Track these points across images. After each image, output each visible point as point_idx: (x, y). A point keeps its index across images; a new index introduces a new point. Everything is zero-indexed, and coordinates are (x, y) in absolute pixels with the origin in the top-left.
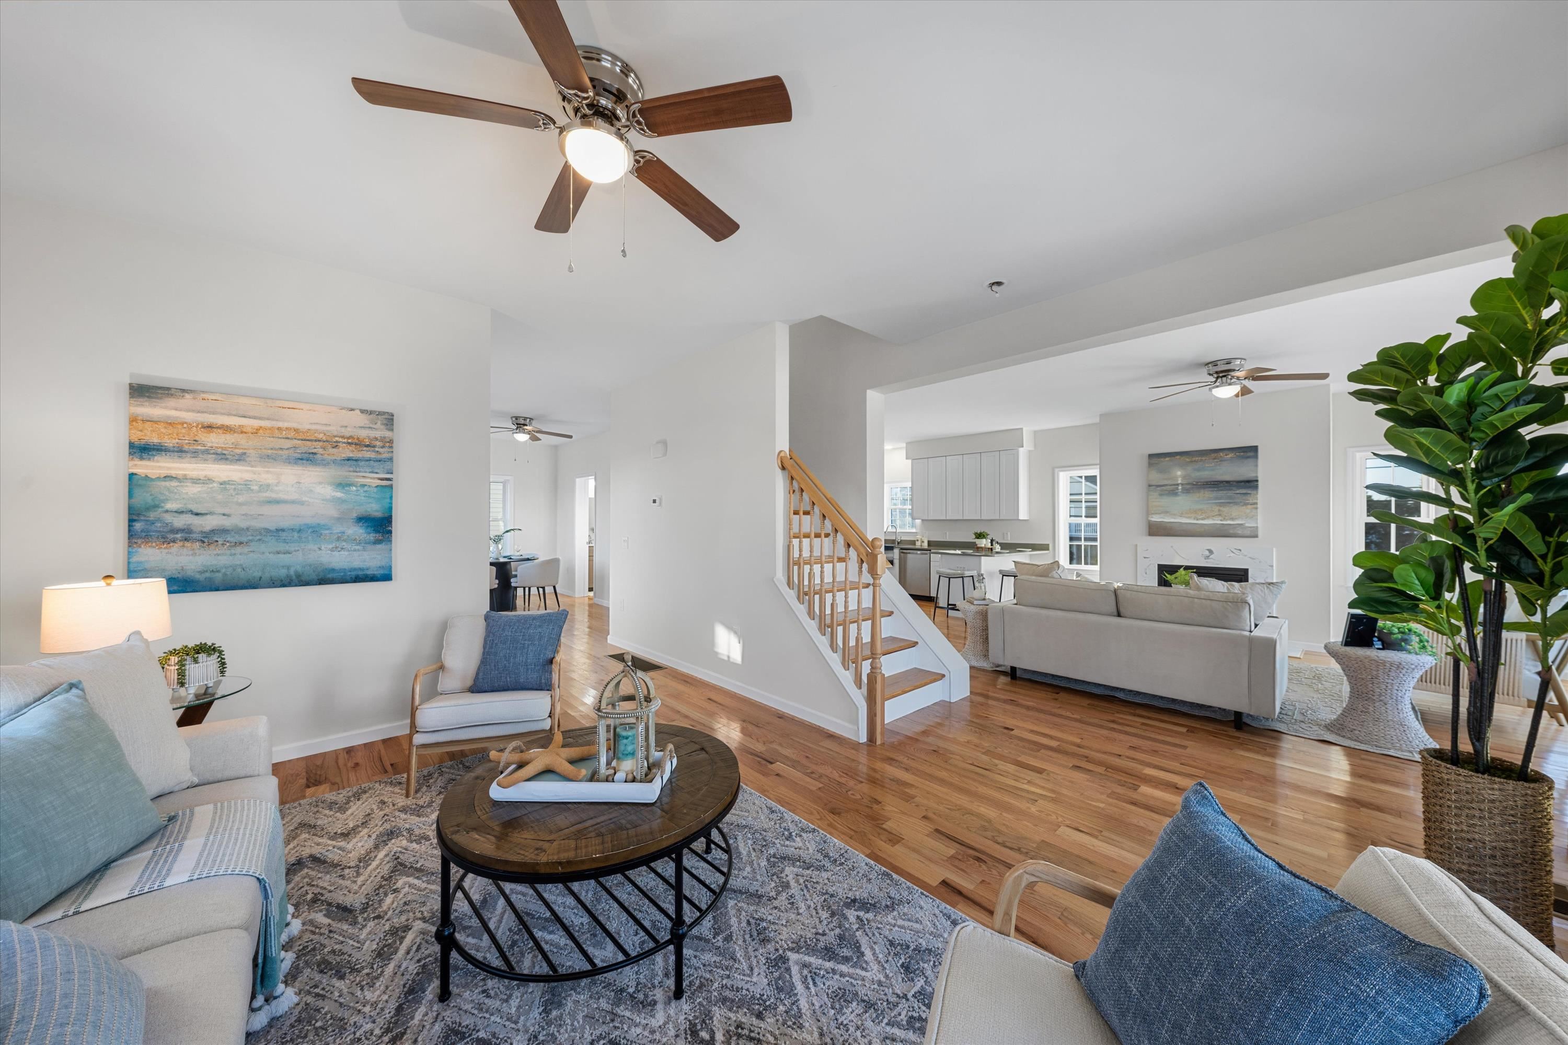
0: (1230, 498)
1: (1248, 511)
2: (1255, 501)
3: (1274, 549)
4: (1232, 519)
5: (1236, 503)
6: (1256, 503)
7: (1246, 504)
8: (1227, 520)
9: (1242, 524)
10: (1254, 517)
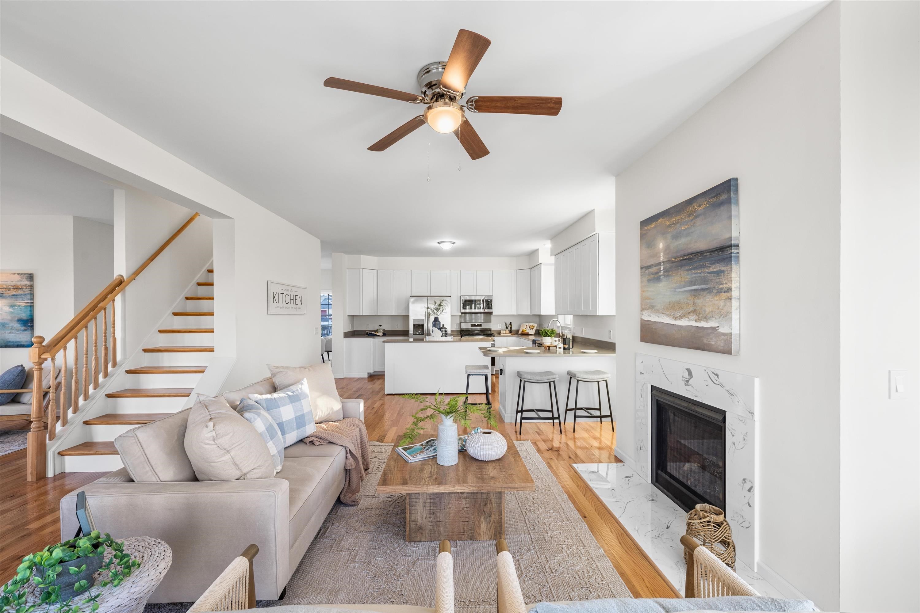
0: (704, 281)
1: (722, 304)
2: (729, 285)
3: (757, 381)
4: (706, 319)
5: (709, 290)
6: (729, 290)
7: (720, 291)
8: (701, 321)
9: (714, 329)
10: (726, 315)
